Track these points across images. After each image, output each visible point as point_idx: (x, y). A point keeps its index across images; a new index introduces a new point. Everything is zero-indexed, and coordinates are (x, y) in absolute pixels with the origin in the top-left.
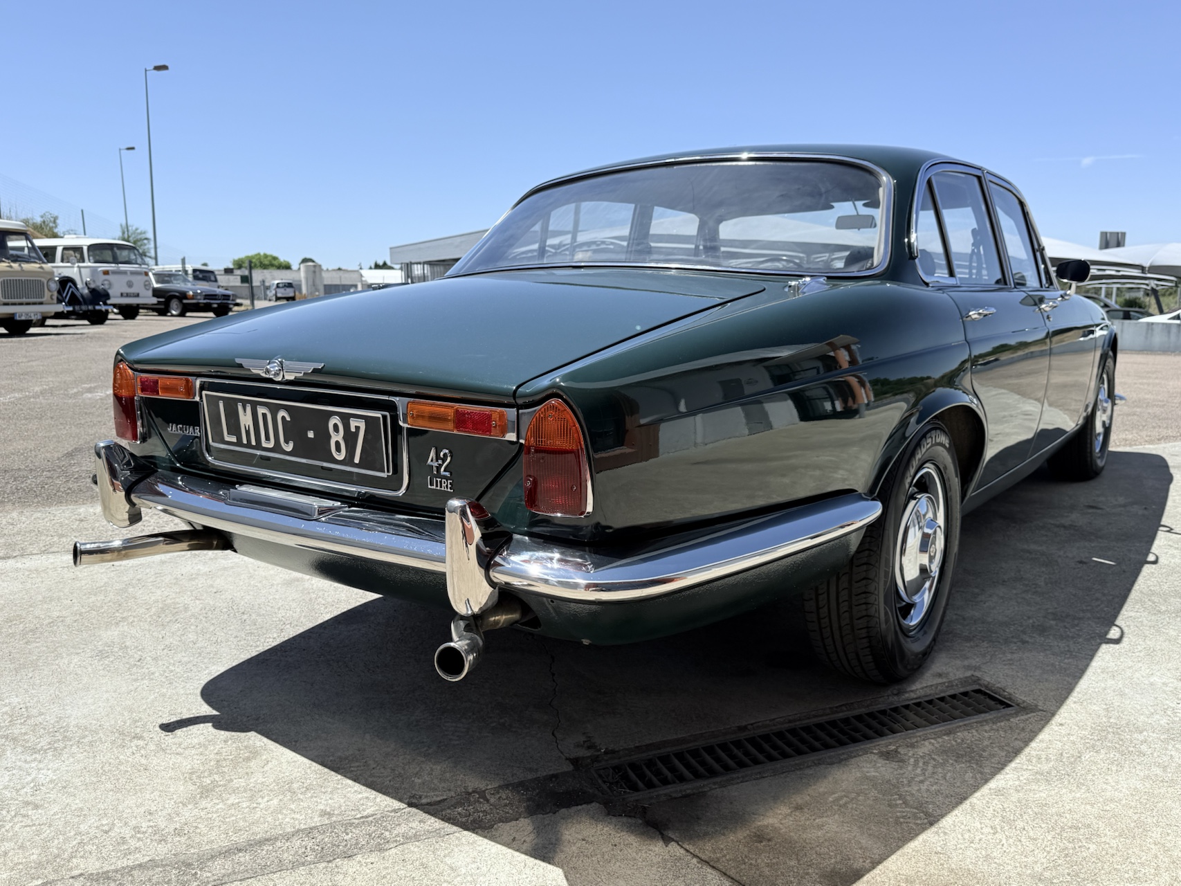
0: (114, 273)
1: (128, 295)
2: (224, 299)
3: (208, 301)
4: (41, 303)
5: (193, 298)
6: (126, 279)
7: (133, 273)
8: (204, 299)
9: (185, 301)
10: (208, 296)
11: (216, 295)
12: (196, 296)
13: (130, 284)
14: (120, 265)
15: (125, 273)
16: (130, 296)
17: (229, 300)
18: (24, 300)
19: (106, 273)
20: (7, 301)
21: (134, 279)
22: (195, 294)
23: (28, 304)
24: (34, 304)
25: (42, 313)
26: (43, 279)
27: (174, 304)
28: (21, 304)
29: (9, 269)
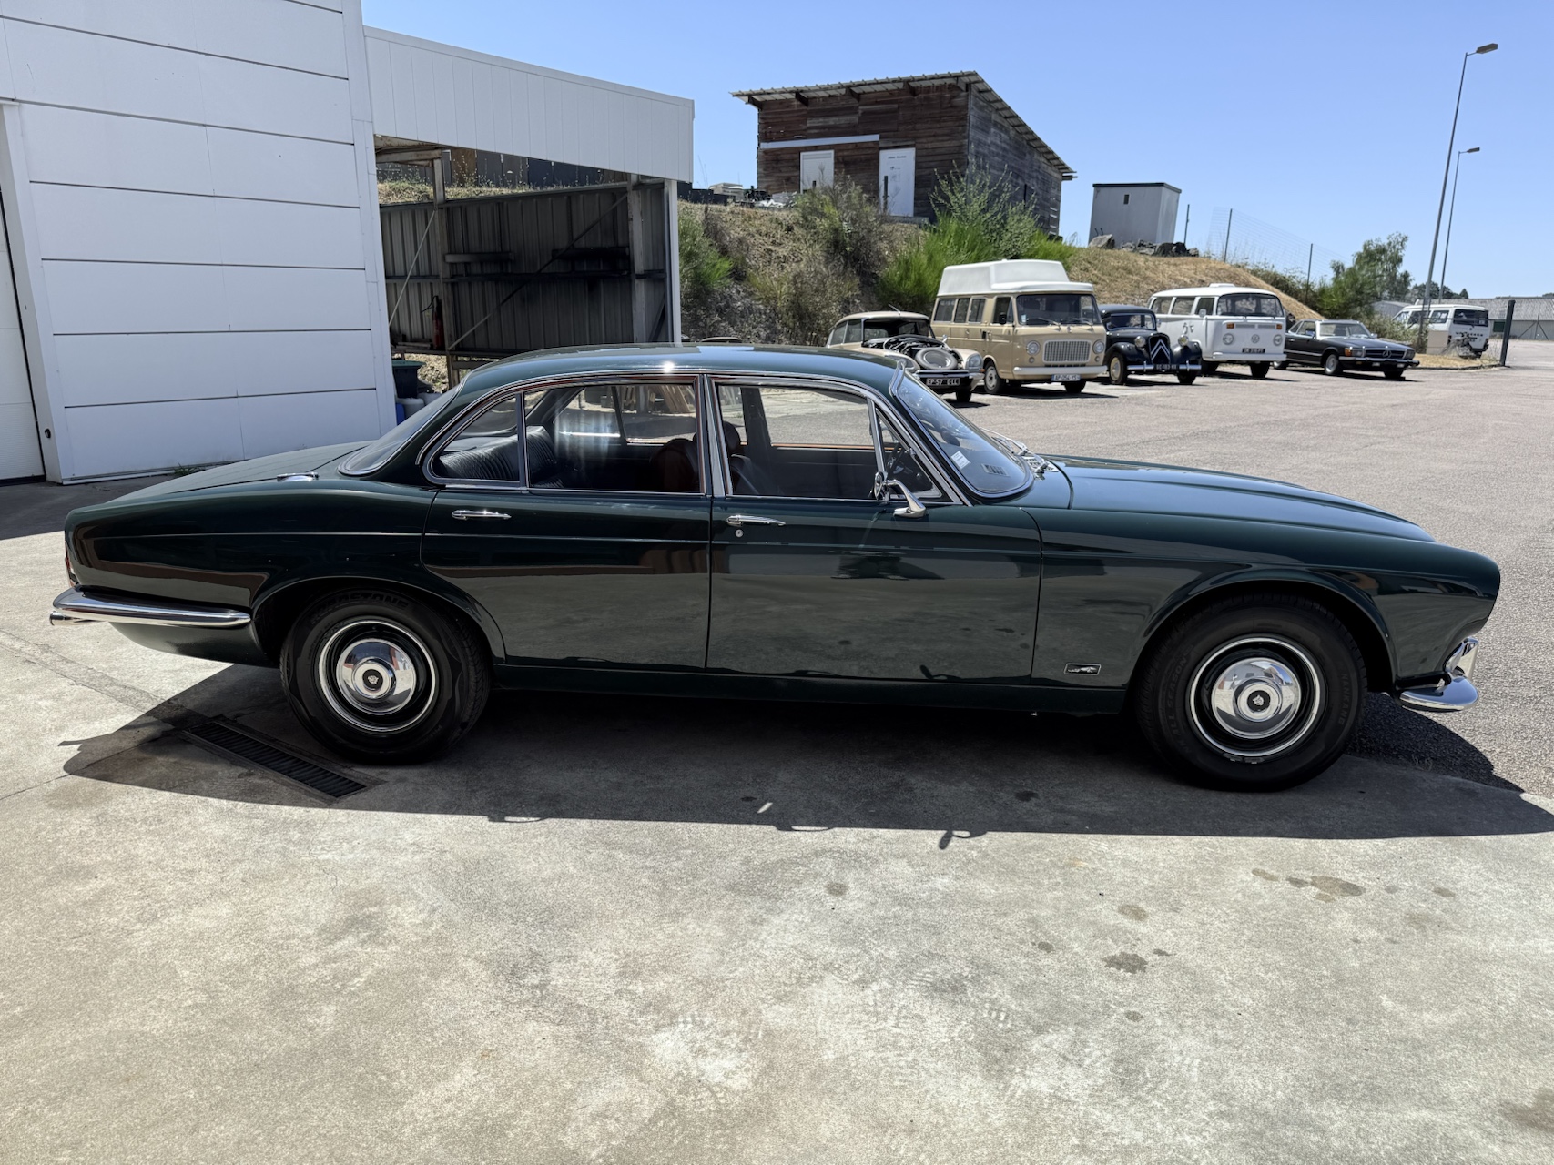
0: (1240, 326)
1: (1251, 351)
2: (1392, 357)
3: (1368, 358)
4: (1084, 365)
5: (1351, 354)
6: (1251, 332)
7: (1261, 326)
8: (1366, 356)
9: (1341, 358)
10: (1371, 353)
11: (1382, 351)
12: (1357, 351)
13: (1255, 339)
14: (1248, 317)
15: (1252, 326)
16: (1254, 353)
17: (1401, 357)
18: (1066, 362)
19: (1231, 326)
20: (1049, 362)
21: (1261, 332)
22: (1357, 349)
23: (1069, 366)
24: (1076, 366)
25: (1081, 375)
26: (1089, 341)
27: (1331, 360)
28: (1063, 366)
29: (1057, 332)
